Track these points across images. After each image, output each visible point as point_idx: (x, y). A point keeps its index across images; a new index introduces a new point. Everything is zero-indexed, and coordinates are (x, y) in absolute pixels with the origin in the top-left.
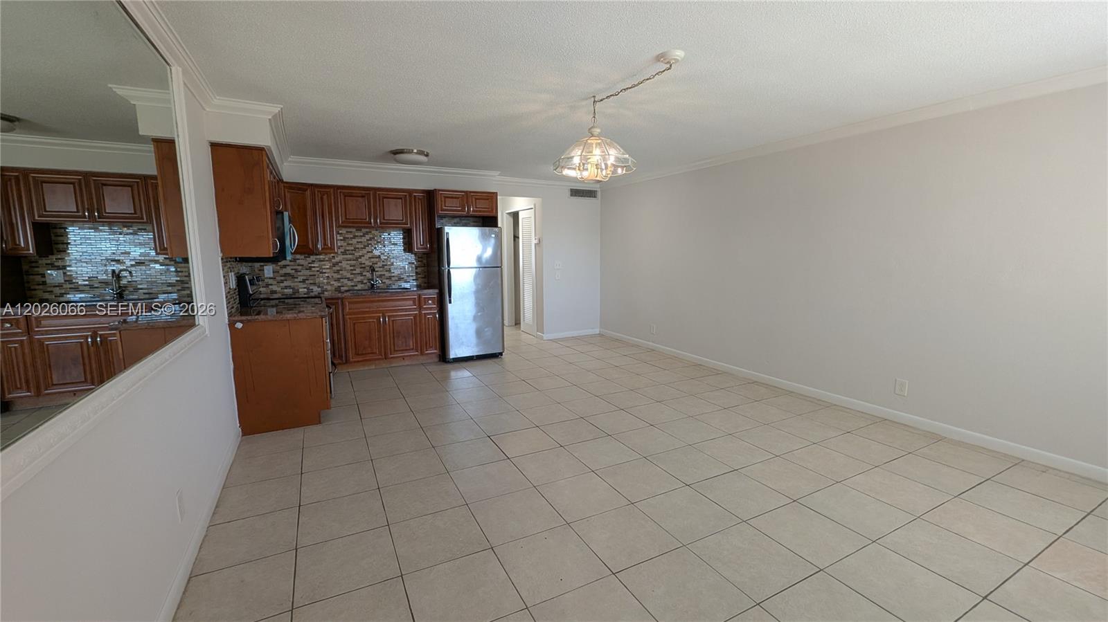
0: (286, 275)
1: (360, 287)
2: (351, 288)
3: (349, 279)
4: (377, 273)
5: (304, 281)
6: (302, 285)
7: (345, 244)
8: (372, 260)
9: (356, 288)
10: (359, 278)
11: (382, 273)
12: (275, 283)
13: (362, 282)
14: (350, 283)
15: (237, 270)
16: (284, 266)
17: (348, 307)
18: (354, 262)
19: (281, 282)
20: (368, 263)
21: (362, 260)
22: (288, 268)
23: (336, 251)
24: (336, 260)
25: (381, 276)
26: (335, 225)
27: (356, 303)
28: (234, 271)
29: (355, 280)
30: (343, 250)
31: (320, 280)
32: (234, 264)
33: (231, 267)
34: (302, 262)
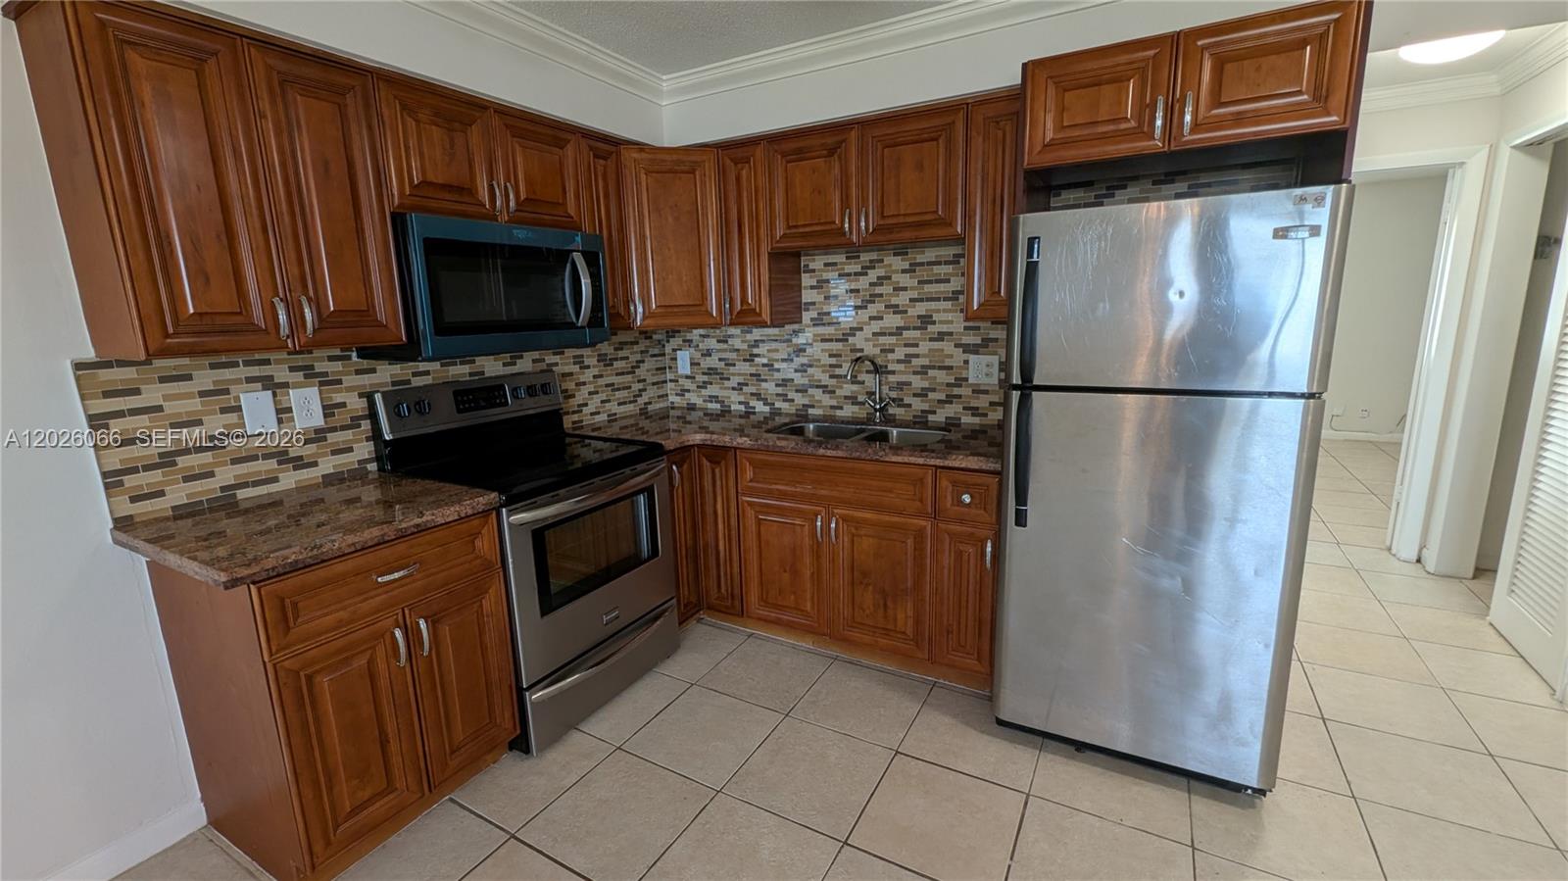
0: (711, 372)
1: (849, 412)
2: (830, 413)
3: (826, 390)
4: (892, 378)
5: (740, 387)
6: (735, 396)
7: (820, 298)
8: (882, 340)
9: (839, 413)
10: (848, 389)
11: (903, 378)
12: (694, 387)
13: (853, 399)
14: (827, 401)
15: (366, 380)
16: (708, 353)
17: (749, 474)
18: (839, 346)
19: (703, 386)
20: (870, 350)
21: (858, 340)
22: (715, 357)
23: (766, 316)
24: (801, 340)
25: (901, 386)
26: (765, 250)
27: (765, 465)
28: (327, 382)
29: (839, 392)
30: (814, 315)
31: (770, 387)
32: (338, 366)
33: (299, 376)
34: (737, 343)
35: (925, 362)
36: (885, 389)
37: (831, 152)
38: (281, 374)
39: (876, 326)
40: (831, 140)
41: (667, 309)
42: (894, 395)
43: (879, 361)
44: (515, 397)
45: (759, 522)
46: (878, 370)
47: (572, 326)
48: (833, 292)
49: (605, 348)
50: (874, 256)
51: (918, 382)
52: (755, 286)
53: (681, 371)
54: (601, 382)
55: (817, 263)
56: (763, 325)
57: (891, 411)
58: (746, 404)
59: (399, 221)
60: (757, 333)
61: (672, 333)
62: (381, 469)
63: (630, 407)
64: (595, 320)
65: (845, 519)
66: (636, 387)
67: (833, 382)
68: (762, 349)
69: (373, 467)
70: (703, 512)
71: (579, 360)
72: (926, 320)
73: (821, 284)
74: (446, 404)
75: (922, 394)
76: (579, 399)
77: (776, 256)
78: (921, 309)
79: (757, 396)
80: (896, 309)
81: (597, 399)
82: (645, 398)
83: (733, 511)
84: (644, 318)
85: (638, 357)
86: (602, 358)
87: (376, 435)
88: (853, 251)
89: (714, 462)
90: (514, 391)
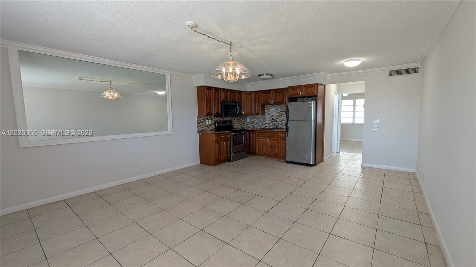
0: (252, 122)
1: (272, 127)
2: (269, 127)
3: (269, 124)
4: (277, 122)
5: (256, 124)
6: (255, 125)
7: (268, 111)
8: (276, 117)
9: (270, 128)
10: (272, 124)
11: (279, 122)
12: (249, 124)
13: (272, 125)
14: (269, 126)
15: (214, 119)
16: (252, 119)
17: (257, 134)
18: (270, 118)
19: (251, 124)
20: (275, 118)
21: (273, 117)
22: (253, 119)
23: (260, 113)
24: (265, 117)
25: (279, 123)
26: (260, 105)
27: (259, 132)
28: (212, 119)
29: (270, 124)
30: (267, 113)
31: (261, 124)
32: (213, 118)
33: (210, 119)
34: (256, 118)
35: (282, 120)
36: (277, 124)
37: (269, 93)
38: (209, 118)
39: (276, 115)
40: (269, 91)
41: (247, 112)
42: (278, 125)
43: (276, 120)
44: (228, 123)
45: (258, 140)
46: (275, 121)
47: (236, 114)
48: (270, 110)
49: (237, 118)
50: (275, 106)
51: (281, 123)
52: (259, 110)
53: (247, 122)
54: (237, 122)
55: (268, 106)
56: (260, 115)
57: (278, 127)
58: (257, 127)
59: (222, 102)
60: (259, 116)
61: (246, 116)
62: (215, 130)
63: (240, 126)
64: (239, 114)
65: (269, 139)
66: (241, 124)
67: (269, 123)
68: (259, 118)
69: (214, 129)
70: (251, 140)
71: (234, 119)
72: (282, 114)
73: (268, 109)
74: (222, 123)
75: (282, 124)
76: (234, 124)
77: (261, 105)
78: (281, 113)
79: (259, 125)
80: (278, 113)
81: (236, 125)
82: (242, 125)
83: (255, 139)
84: (244, 113)
85: (241, 119)
86: (237, 119)
87: (215, 126)
88: (273, 105)
89: (253, 132)
90: (228, 122)
